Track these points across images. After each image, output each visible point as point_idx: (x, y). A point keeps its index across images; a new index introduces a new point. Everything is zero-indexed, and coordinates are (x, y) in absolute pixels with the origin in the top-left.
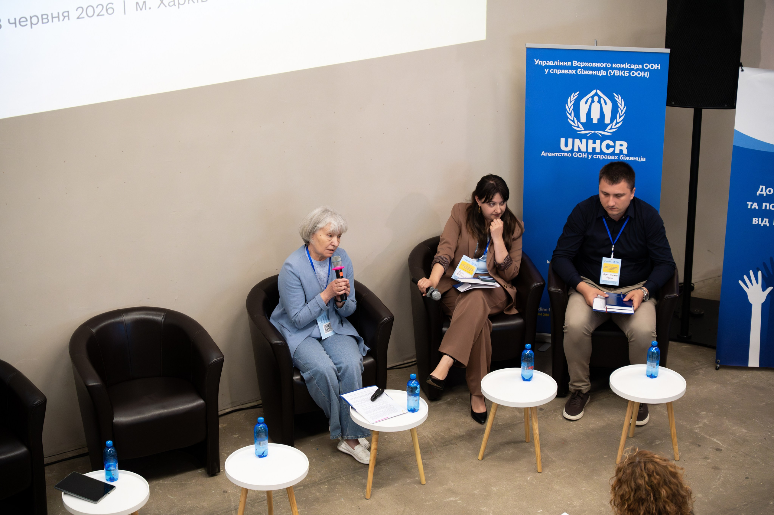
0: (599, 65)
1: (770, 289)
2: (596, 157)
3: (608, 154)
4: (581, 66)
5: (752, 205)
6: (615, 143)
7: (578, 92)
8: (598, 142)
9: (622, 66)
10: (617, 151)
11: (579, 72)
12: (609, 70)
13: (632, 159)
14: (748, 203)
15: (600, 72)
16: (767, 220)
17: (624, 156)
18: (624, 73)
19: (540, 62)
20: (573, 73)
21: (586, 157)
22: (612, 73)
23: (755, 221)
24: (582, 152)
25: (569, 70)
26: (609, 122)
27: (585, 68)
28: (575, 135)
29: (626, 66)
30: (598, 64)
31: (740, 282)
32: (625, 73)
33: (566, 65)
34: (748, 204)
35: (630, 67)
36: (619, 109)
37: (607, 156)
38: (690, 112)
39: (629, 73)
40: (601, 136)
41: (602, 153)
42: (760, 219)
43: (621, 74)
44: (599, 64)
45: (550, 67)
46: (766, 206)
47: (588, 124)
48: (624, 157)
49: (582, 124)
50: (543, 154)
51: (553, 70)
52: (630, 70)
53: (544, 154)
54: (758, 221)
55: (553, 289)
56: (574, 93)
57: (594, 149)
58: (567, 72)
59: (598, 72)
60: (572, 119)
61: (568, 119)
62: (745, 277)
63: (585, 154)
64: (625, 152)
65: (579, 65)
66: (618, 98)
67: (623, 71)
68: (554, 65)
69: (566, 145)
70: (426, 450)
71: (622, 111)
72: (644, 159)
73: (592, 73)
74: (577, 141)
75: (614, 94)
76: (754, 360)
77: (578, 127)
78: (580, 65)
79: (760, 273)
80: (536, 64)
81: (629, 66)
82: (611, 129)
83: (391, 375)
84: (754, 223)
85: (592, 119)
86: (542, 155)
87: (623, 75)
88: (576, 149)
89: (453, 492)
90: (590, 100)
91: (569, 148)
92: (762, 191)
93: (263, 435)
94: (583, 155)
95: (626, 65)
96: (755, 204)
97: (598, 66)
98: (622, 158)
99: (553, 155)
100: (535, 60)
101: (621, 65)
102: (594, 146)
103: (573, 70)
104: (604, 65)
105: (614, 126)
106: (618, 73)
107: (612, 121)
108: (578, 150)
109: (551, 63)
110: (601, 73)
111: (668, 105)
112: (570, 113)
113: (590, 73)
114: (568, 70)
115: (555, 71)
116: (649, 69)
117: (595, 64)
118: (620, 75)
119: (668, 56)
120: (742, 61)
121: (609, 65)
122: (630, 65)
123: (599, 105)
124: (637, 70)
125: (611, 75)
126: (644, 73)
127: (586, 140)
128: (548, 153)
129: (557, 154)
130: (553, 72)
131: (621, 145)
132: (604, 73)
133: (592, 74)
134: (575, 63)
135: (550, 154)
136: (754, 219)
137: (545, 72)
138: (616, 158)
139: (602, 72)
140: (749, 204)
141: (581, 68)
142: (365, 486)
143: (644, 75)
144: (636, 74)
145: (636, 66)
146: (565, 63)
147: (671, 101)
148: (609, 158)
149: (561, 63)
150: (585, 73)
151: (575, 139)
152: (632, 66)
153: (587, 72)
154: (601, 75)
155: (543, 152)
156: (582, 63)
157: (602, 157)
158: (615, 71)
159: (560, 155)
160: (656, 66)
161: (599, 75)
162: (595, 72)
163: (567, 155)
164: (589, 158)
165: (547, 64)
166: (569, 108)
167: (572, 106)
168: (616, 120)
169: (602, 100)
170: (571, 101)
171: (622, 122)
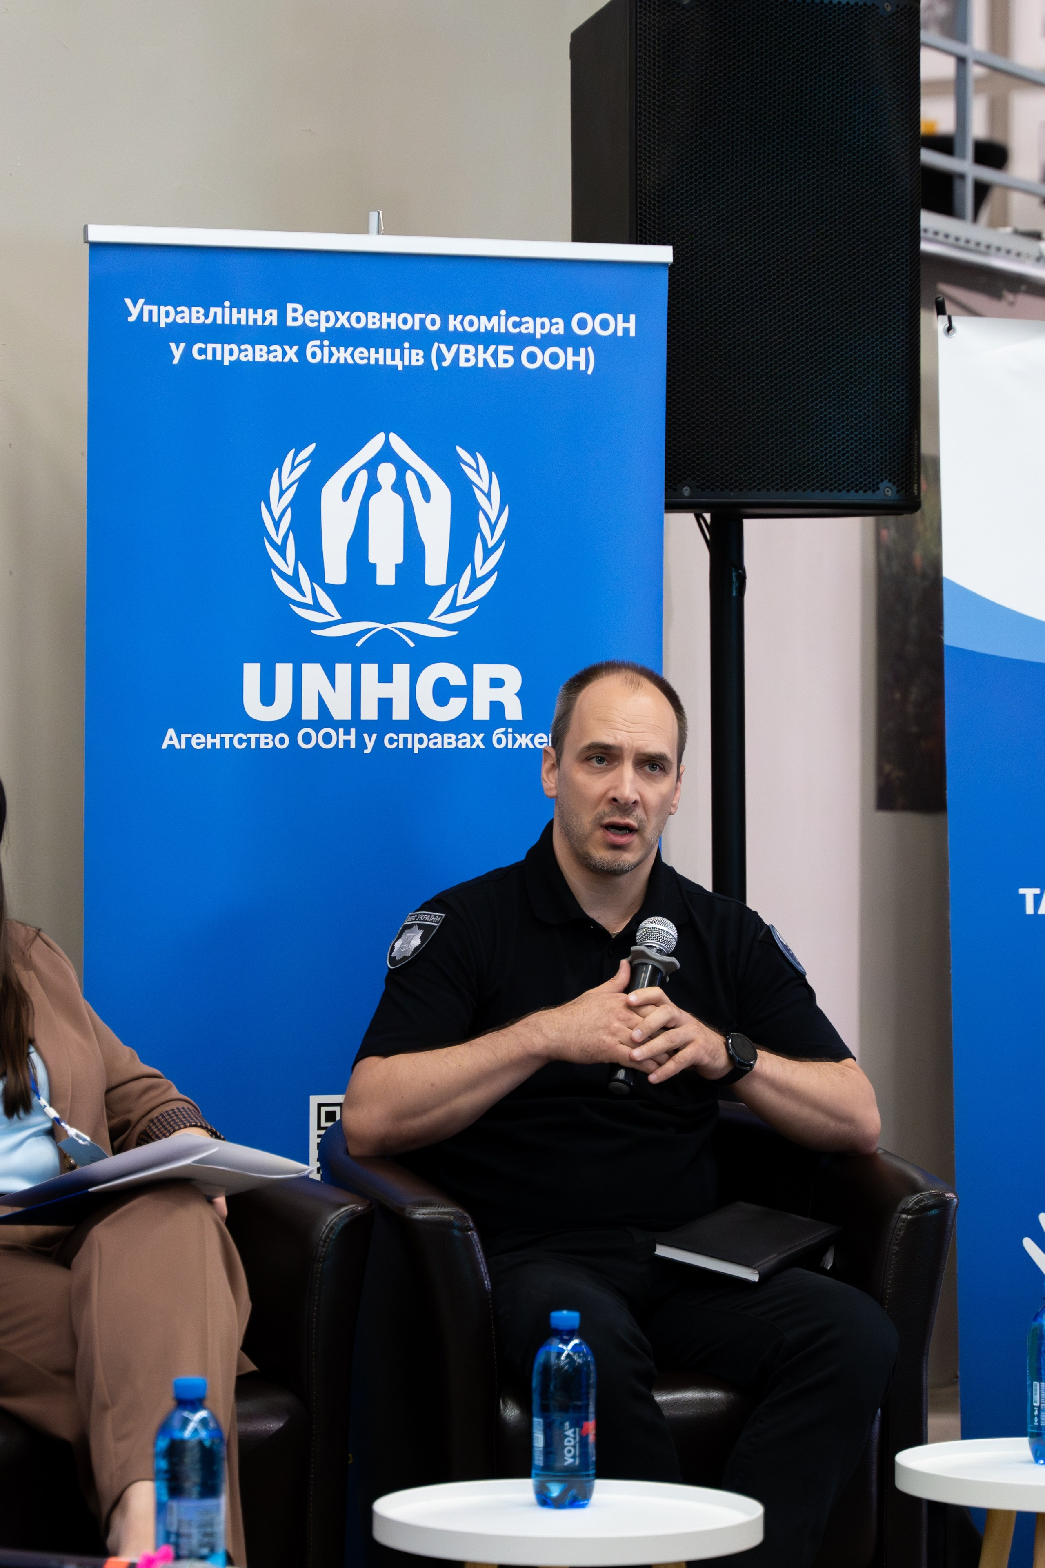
0: (393, 321)
2: (395, 744)
3: (442, 728)
4: (319, 325)
5: (1038, 900)
6: (469, 676)
7: (312, 447)
8: (401, 671)
9: (484, 323)
10: (481, 713)
11: (314, 355)
12: (436, 345)
14: (1022, 891)
15: (397, 351)
17: (510, 730)
18: (495, 356)
19: (150, 312)
20: (286, 360)
21: (353, 746)
22: (449, 357)
24: (336, 725)
25: (272, 348)
26: (443, 581)
27: (341, 337)
28: (303, 645)
29: (500, 323)
30: (389, 317)
32: (501, 357)
33: (260, 323)
34: (1024, 896)
35: (517, 330)
36: (481, 514)
37: (439, 735)
39: (516, 355)
40: (412, 645)
41: (418, 722)
43: (485, 361)
44: (393, 315)
45: (190, 334)
47: (357, 592)
48: (510, 736)
49: (332, 590)
50: (171, 739)
51: (203, 346)
52: (519, 341)
53: (175, 742)
56: (293, 452)
57: (385, 705)
58: (264, 353)
59: (389, 351)
60: (291, 574)
61: (273, 572)
63: (347, 733)
64: (514, 711)
65: (312, 321)
66: (475, 467)
67: (492, 348)
68: (209, 321)
69: (268, 697)
71: (493, 528)
73: (368, 358)
74: (313, 672)
75: (459, 449)
77: (316, 607)
78: (316, 324)
80: (131, 319)
81: (516, 325)
82: (453, 608)
86: (164, 747)
87: (492, 364)
88: (310, 712)
90: (362, 480)
91: (280, 709)
94: (340, 738)
95: (503, 319)
97: (389, 324)
98: (501, 739)
99: (213, 745)
100: (128, 302)
101: (484, 319)
102: (386, 690)
103: (287, 348)
104: (412, 321)
105: (464, 598)
106: (470, 355)
107: (453, 576)
108: (316, 718)
109: (195, 315)
110: (402, 359)
112: (279, 541)
113: (360, 356)
114: (265, 348)
115: (214, 350)
116: (592, 340)
117: (377, 315)
118: (481, 364)
119: (663, 279)
121: (433, 322)
122: (517, 319)
124: (545, 342)
125: (446, 364)
126: (576, 353)
127: (349, 666)
128: (189, 736)
129: (231, 740)
130: (203, 357)
131: (497, 683)
132: (417, 358)
133: (366, 361)
134: (296, 315)
135: (201, 741)
137: (174, 357)
138: (478, 739)
139: (406, 352)
141: (321, 337)
143: (576, 364)
144: (543, 358)
145: (543, 326)
146: (255, 316)
147: (680, 482)
148: (450, 743)
149: (235, 316)
150: (338, 359)
151: (305, 666)
152: (527, 322)
153: (345, 352)
154: (404, 366)
155: (171, 732)
156: (322, 312)
157: (417, 746)
158: (459, 347)
159: (241, 741)
160: (621, 325)
161: (396, 366)
162: (377, 352)
163: (273, 740)
164: (367, 748)
165: (179, 320)
166: (277, 519)
167: (289, 510)
168: (469, 567)
169: (410, 477)
170: (284, 488)
171: (496, 574)
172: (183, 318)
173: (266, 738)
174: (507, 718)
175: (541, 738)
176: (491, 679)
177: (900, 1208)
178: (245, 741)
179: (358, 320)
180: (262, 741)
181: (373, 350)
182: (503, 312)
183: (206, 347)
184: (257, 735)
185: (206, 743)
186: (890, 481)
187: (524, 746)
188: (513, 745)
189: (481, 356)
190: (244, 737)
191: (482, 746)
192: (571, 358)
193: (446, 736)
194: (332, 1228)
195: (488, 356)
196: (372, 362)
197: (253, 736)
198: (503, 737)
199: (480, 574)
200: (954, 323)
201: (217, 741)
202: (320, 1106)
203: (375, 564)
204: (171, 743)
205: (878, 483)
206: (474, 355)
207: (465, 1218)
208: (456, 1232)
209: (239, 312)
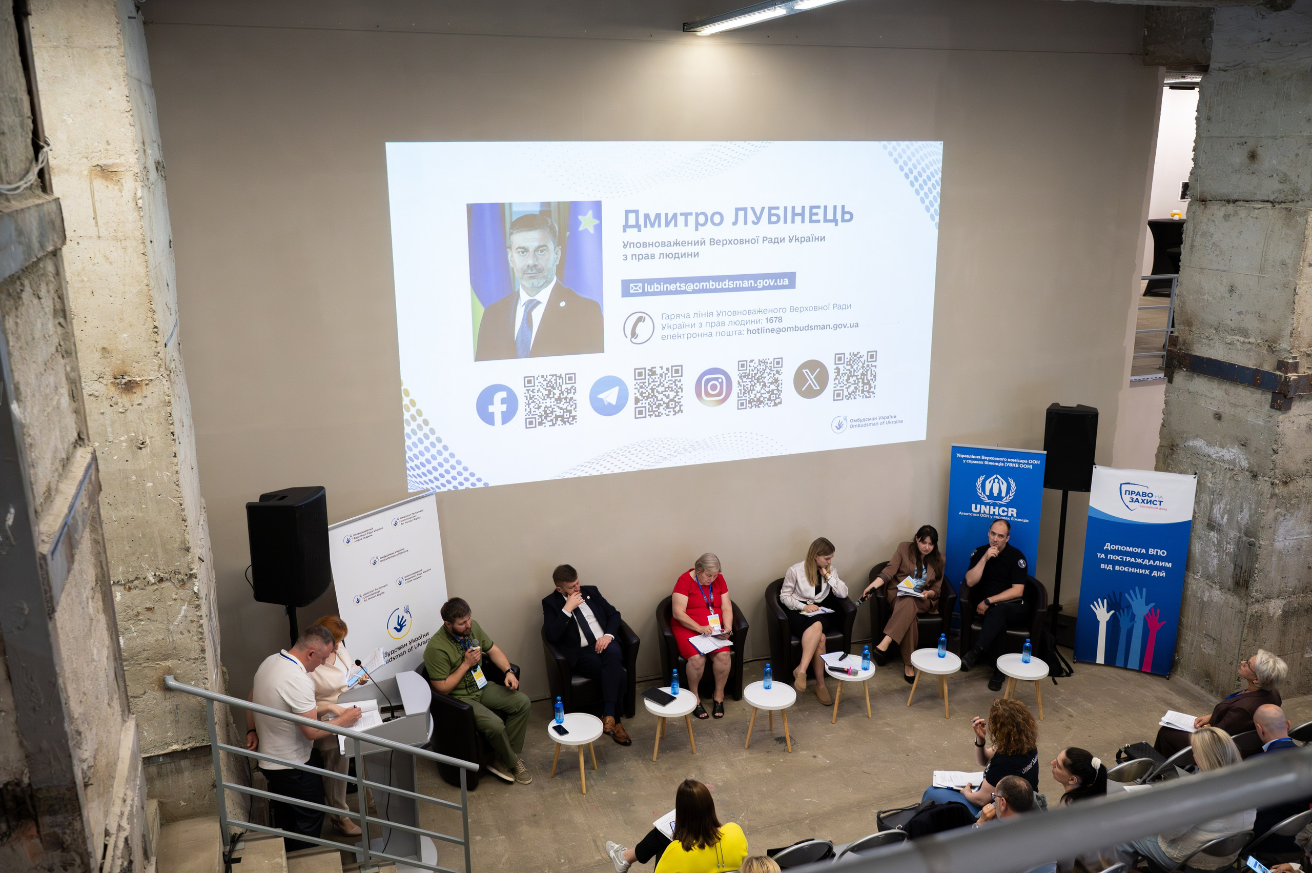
0: (999, 459)
1: (1112, 612)
3: (1003, 516)
6: (1008, 509)
7: (985, 476)
8: (997, 508)
9: (1014, 460)
10: (1010, 515)
11: (986, 463)
12: (1006, 463)
13: (1019, 520)
14: (1097, 553)
16: (1111, 566)
19: (960, 455)
20: (981, 463)
23: (1102, 566)
24: (986, 514)
26: (1004, 496)
27: (990, 461)
28: (982, 502)
29: (1017, 460)
31: (1091, 606)
33: (977, 458)
36: (1011, 487)
38: (1059, 493)
39: (1019, 465)
40: (999, 504)
41: (999, 515)
42: (1106, 565)
45: (967, 459)
46: (1110, 556)
47: (991, 496)
49: (987, 495)
50: (960, 513)
52: (1019, 463)
55: (962, 600)
56: (981, 476)
57: (994, 512)
58: (978, 462)
59: (998, 463)
60: (980, 492)
61: (978, 492)
62: (1095, 603)
64: (1015, 515)
65: (986, 458)
66: (1011, 480)
67: (1015, 464)
69: (976, 509)
70: (873, 696)
71: (1013, 489)
72: (1027, 521)
74: (983, 506)
76: (1100, 659)
77: (984, 498)
79: (1105, 601)
80: (957, 456)
81: (1019, 461)
82: (1006, 500)
83: (853, 647)
85: (994, 493)
87: (1015, 466)
88: (982, 512)
89: (888, 725)
90: (992, 481)
91: (978, 510)
92: (1108, 546)
93: (769, 675)
94: (987, 516)
96: (1103, 555)
98: (1012, 519)
102: (994, 510)
104: (1002, 459)
105: (1008, 498)
106: (1011, 465)
107: (1006, 495)
109: (968, 456)
110: (1000, 464)
111: (1044, 487)
112: (979, 488)
113: (993, 464)
115: (970, 461)
116: (1032, 464)
117: (996, 458)
118: (1013, 466)
119: (1045, 457)
120: (1095, 461)
123: (998, 484)
124: (1024, 464)
125: (1007, 466)
126: (1029, 465)
127: (989, 506)
128: (963, 513)
129: (970, 514)
130: (968, 462)
131: (1012, 511)
132: (1002, 465)
134: (983, 457)
135: (965, 514)
136: (1102, 564)
137: (964, 462)
140: (1099, 554)
141: (987, 460)
142: (832, 715)
143: (1029, 467)
144: (1023, 466)
145: (1024, 461)
149: (974, 457)
150: (990, 464)
158: (1009, 463)
160: (1037, 462)
162: (996, 463)
165: (965, 457)
166: (979, 485)
167: (981, 484)
168: (1009, 494)
169: (1000, 482)
170: (980, 481)
171: (1013, 496)
179: (993, 458)
186: (1084, 488)
199: (1011, 496)
200: (1098, 466)
201: (968, 514)
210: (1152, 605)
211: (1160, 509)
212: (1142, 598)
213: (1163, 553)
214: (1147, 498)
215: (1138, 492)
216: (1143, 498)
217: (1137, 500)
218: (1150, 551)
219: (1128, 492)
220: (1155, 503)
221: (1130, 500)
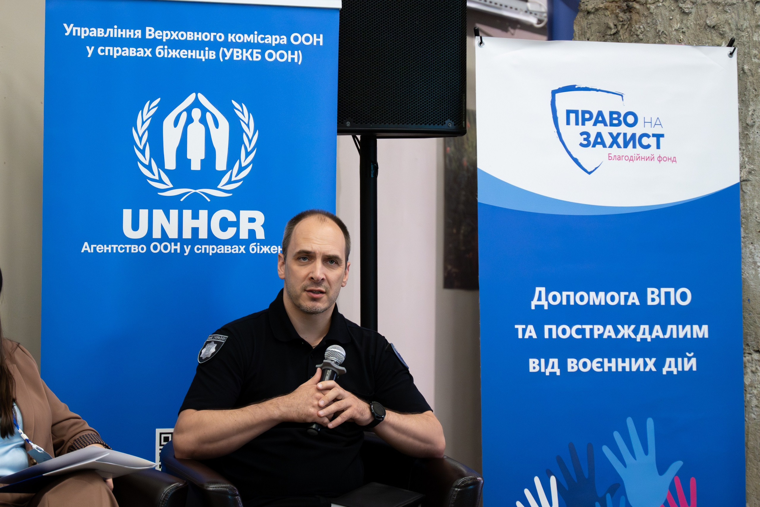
0: (200, 36)
2: (200, 251)
3: (224, 242)
4: (163, 38)
5: (524, 331)
6: (238, 216)
7: (158, 100)
8: (203, 214)
9: (246, 38)
10: (244, 235)
11: (160, 53)
12: (222, 49)
14: (516, 326)
15: (202, 52)
16: (556, 361)
17: (258, 244)
18: (252, 54)
19: (77, 31)
20: (146, 55)
21: (179, 251)
22: (228, 55)
23: (534, 365)
24: (170, 241)
25: (138, 49)
26: (225, 168)
27: (174, 44)
28: (153, 200)
29: (254, 38)
30: (198, 34)
32: (255, 55)
33: (132, 37)
34: (517, 329)
35: (263, 42)
36: (244, 136)
37: (222, 246)
39: (262, 54)
40: (209, 200)
41: (212, 240)
42: (543, 361)
43: (247, 57)
44: (200, 33)
45: (97, 42)
46: (550, 330)
47: (181, 173)
48: (258, 247)
50: (86, 247)
51: (103, 48)
52: (264, 47)
53: (88, 249)
54: (539, 365)
56: (149, 102)
57: (195, 231)
58: (134, 52)
59: (198, 51)
60: (147, 164)
61: (139, 163)
63: (176, 245)
64: (260, 235)
65: (159, 36)
66: (241, 110)
67: (250, 51)
68: (106, 36)
69: (135, 226)
71: (250, 141)
73: (187, 55)
74: (158, 214)
75: (233, 102)
77: (160, 181)
78: (161, 38)
79: (553, 480)
80: (67, 34)
81: (262, 39)
82: (230, 182)
84: (531, 370)
85: (190, 160)
86: (83, 251)
87: (250, 59)
88: (157, 234)
90: (184, 117)
91: (142, 233)
92: (541, 298)
94: (172, 248)
95: (256, 36)
96: (531, 327)
97: (198, 38)
98: (254, 248)
99: (108, 250)
100: (65, 25)
101: (246, 36)
102: (195, 223)
103: (146, 49)
104: (209, 37)
105: (236, 176)
106: (239, 54)
108: (160, 237)
109: (100, 33)
110: (204, 55)
112: (141, 147)
113: (183, 54)
114: (135, 50)
115: (109, 50)
116: (301, 47)
117: (192, 33)
118: (244, 59)
119: (336, 17)
121: (220, 37)
122: (263, 36)
123: (202, 127)
124: (277, 48)
125: (227, 58)
126: (293, 54)
127: (177, 211)
128: (95, 246)
129: (117, 248)
130: (103, 54)
131: (252, 220)
132: (212, 55)
133: (186, 57)
134: (151, 33)
135: (101, 248)
136: (531, 361)
137: (88, 54)
138: (242, 248)
139: (207, 52)
140: (520, 327)
141: (163, 44)
143: (293, 59)
144: (276, 56)
145: (276, 40)
146: (130, 33)
147: (345, 119)
148: (228, 251)
149: (120, 33)
150: (172, 55)
151: (155, 211)
152: (268, 38)
153: (176, 52)
154: (205, 59)
155: (86, 244)
156: (164, 32)
157: (211, 252)
158: (233, 50)
159: (121, 249)
160: (316, 40)
161: (202, 59)
162: (192, 52)
163: (138, 248)
164: (185, 252)
165: (91, 35)
166: (140, 136)
167: (147, 131)
168: (238, 161)
169: (209, 116)
170: (144, 121)
171: (251, 165)
172: (93, 34)
173: (135, 247)
174: (257, 238)
175: (274, 248)
176: (249, 218)
177: (454, 485)
178: (124, 249)
179: (182, 36)
180: (133, 249)
181: (190, 51)
182: (256, 32)
183: (105, 49)
184: (130, 246)
185: (104, 250)
186: (451, 120)
187: (265, 252)
188: (260, 252)
189: (245, 54)
190: (123, 247)
191: (244, 252)
192: (290, 56)
193: (226, 247)
194: (166, 495)
195: (248, 54)
196: (189, 57)
197: (128, 246)
198: (255, 247)
199: (243, 165)
200: (483, 40)
201: (109, 249)
202: (161, 434)
203: (191, 159)
204: (86, 249)
205: (445, 120)
206: (241, 54)
207: (234, 489)
208: (230, 497)
209: (122, 31)
210: (677, 465)
211: (660, 159)
212: (646, 452)
213: (684, 296)
214: (623, 128)
215: (600, 113)
216: (615, 130)
217: (599, 140)
218: (650, 296)
219: (572, 116)
220: (645, 141)
221: (581, 139)
